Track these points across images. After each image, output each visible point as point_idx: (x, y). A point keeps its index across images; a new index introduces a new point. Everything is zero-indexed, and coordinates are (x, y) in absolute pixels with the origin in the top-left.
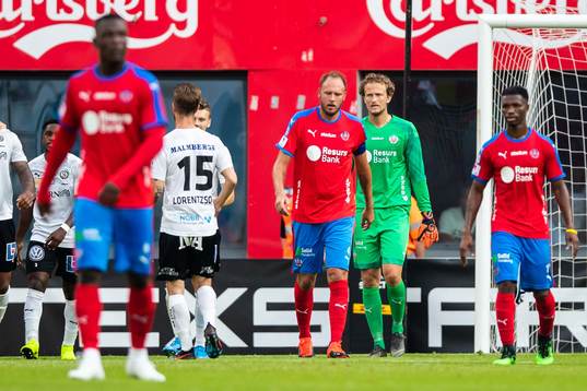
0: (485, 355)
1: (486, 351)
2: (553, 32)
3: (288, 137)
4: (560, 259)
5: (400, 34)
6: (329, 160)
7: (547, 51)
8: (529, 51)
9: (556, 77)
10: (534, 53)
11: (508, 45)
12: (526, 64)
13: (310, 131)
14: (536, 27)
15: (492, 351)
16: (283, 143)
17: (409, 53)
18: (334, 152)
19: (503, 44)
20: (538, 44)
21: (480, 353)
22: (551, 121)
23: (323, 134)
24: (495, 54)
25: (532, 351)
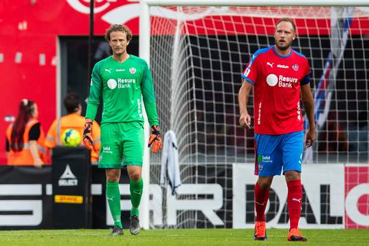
0: (146, 231)
1: (146, 228)
2: (192, 9)
3: (250, 69)
4: (197, 164)
5: (86, 10)
6: (284, 86)
7: (188, 22)
8: (175, 22)
9: (193, 39)
10: (179, 23)
11: (160, 18)
12: (173, 31)
13: (268, 63)
14: (180, 5)
15: (151, 228)
16: (247, 73)
17: (92, 23)
18: (288, 79)
19: (157, 17)
20: (181, 17)
21: (142, 229)
22: (190, 70)
23: (278, 66)
24: (152, 24)
25: (178, 228)
